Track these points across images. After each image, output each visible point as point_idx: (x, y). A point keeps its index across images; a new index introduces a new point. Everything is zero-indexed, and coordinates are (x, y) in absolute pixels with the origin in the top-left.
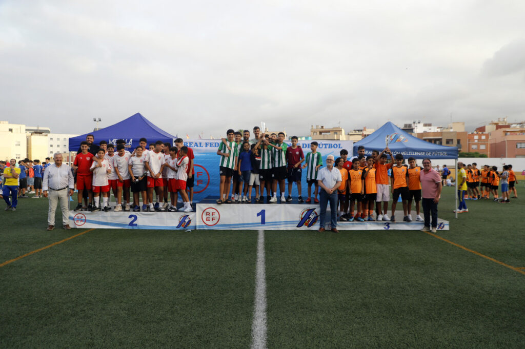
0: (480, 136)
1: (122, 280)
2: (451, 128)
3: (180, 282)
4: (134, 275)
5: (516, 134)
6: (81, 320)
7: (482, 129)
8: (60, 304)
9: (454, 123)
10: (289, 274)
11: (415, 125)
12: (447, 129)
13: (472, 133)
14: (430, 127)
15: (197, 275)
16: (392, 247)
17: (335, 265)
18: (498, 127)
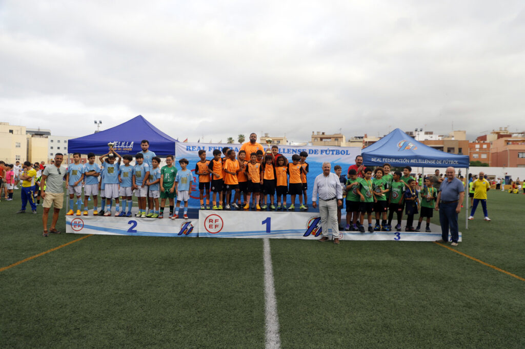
0: (481, 145)
1: (120, 292)
2: (453, 137)
3: (183, 296)
4: (133, 287)
5: (518, 144)
6: (75, 341)
7: (483, 138)
8: (52, 321)
9: (455, 131)
10: (300, 288)
11: (417, 133)
12: (448, 137)
13: (473, 142)
14: (431, 136)
15: (201, 289)
16: (405, 260)
17: (348, 279)
18: (500, 136)
